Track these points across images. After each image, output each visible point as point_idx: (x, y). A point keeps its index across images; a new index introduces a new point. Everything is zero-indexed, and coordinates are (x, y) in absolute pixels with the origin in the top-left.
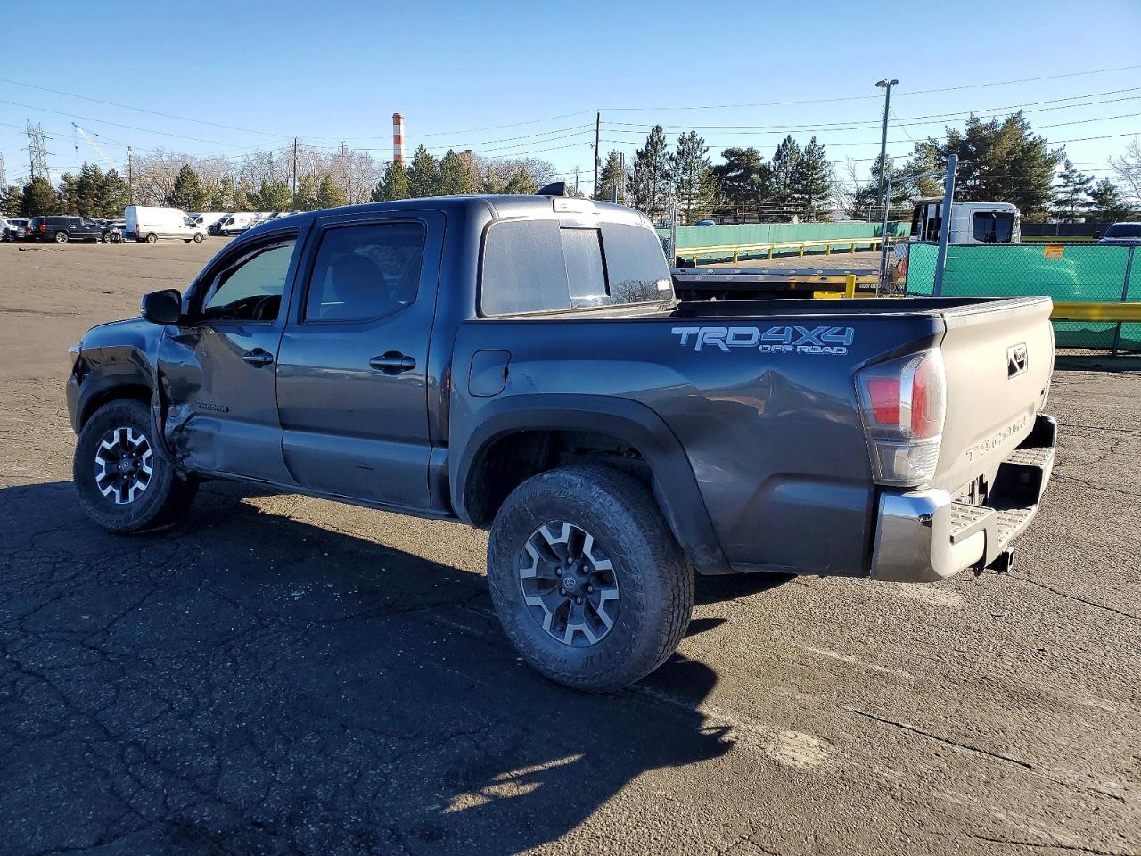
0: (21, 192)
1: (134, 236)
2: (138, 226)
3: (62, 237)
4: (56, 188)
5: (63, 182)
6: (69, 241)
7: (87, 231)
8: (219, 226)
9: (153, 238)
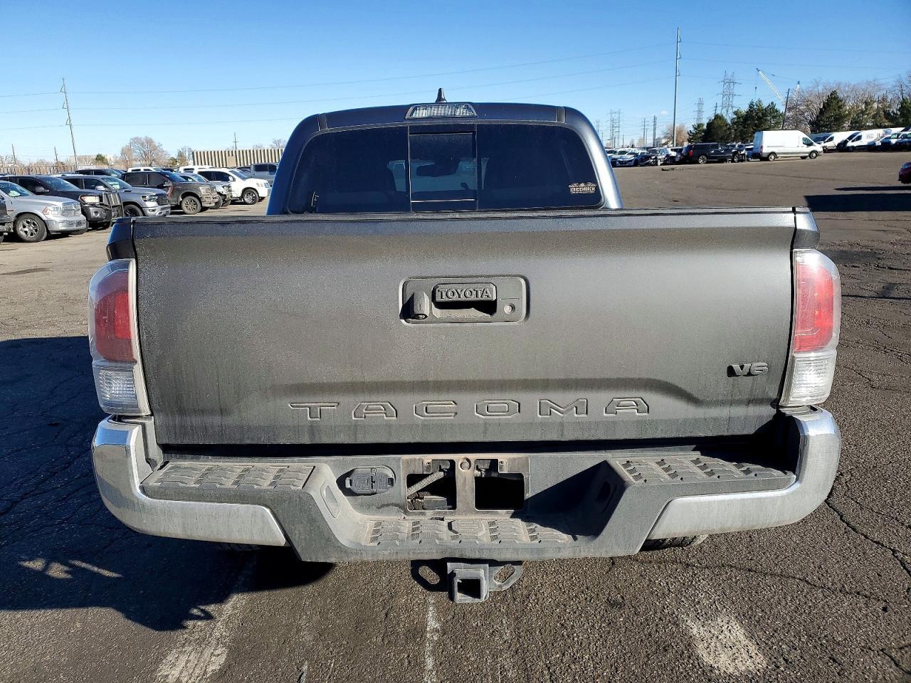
0: (705, 127)
1: (758, 155)
2: (762, 147)
3: (703, 159)
4: (729, 122)
5: (735, 116)
6: (708, 162)
7: (722, 154)
8: (846, 142)
9: (773, 157)
